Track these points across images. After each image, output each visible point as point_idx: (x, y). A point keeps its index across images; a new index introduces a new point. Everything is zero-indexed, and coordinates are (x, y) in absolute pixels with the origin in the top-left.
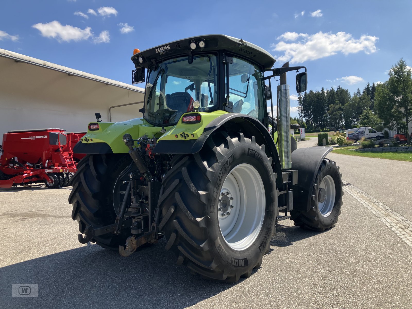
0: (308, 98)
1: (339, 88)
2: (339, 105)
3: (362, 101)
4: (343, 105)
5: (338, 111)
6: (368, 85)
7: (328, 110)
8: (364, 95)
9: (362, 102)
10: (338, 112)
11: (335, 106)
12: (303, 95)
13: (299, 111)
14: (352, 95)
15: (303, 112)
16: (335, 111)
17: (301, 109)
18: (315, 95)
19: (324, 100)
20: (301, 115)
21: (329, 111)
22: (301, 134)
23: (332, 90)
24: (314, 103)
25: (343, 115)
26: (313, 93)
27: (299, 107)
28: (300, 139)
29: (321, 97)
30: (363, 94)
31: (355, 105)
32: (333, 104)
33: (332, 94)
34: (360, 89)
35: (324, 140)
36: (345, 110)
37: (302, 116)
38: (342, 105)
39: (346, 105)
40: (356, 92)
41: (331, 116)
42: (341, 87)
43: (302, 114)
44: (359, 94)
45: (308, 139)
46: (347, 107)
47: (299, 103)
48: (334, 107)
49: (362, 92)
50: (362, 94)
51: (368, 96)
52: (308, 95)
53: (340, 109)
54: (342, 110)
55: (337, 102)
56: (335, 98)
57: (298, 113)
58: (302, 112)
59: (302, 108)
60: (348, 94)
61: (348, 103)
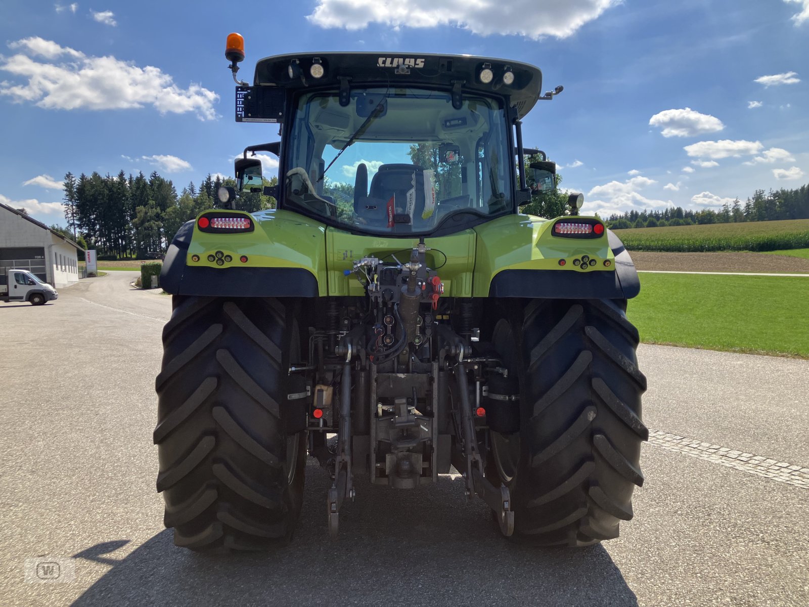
0: (88, 187)
1: (154, 175)
2: (156, 209)
3: (198, 207)
4: (163, 210)
5: (154, 221)
6: (209, 179)
7: (133, 217)
8: (202, 196)
9: (199, 209)
10: (154, 223)
11: (148, 210)
12: (77, 180)
13: (68, 214)
14: (179, 194)
15: (76, 217)
16: (148, 221)
17: (73, 209)
18: (103, 184)
19: (124, 196)
20: (71, 222)
21: (136, 220)
22: (88, 263)
23: (140, 179)
24: (102, 199)
25: (162, 230)
26: (99, 177)
27: (67, 205)
28: (86, 274)
29: (119, 189)
30: (200, 193)
31: (186, 212)
32: (145, 207)
33: (141, 186)
34: (194, 184)
35: (154, 277)
36: (167, 219)
37: (73, 224)
38: (161, 210)
39: (168, 210)
40: (187, 188)
41: (140, 228)
42: (158, 174)
43: (74, 220)
44: (193, 192)
45: (103, 275)
46: (171, 215)
47: (67, 195)
48: (146, 213)
49: (197, 190)
50: (198, 194)
51: (209, 198)
52: (88, 181)
53: (158, 217)
54: (163, 220)
55: (151, 202)
56: (147, 195)
57: (66, 218)
58: (75, 215)
59: (74, 207)
60: (172, 191)
61: (174, 207)
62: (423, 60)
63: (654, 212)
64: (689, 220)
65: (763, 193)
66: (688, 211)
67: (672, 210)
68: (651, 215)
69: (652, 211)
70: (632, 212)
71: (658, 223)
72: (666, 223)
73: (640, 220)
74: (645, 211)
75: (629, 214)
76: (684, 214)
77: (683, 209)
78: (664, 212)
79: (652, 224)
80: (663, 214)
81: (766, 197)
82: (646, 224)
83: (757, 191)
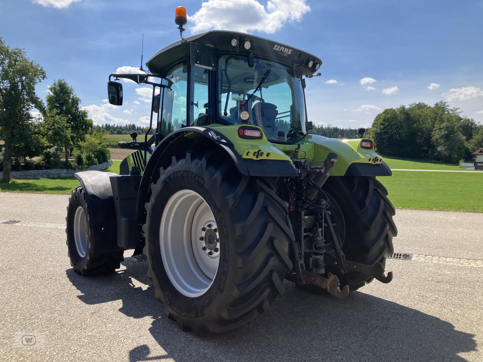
62: (292, 50)
63: (119, 126)
64: (140, 132)
65: (178, 120)
66: (139, 126)
67: (130, 125)
68: (117, 127)
69: (118, 125)
70: (106, 125)
71: (123, 132)
72: (127, 132)
73: (113, 130)
74: (114, 125)
75: (104, 126)
76: (136, 128)
77: (136, 125)
78: (125, 126)
79: (119, 133)
80: (124, 127)
81: (180, 122)
82: (116, 132)
83: (175, 118)
